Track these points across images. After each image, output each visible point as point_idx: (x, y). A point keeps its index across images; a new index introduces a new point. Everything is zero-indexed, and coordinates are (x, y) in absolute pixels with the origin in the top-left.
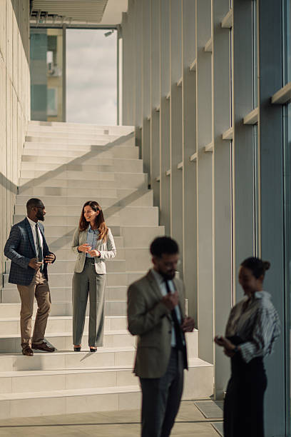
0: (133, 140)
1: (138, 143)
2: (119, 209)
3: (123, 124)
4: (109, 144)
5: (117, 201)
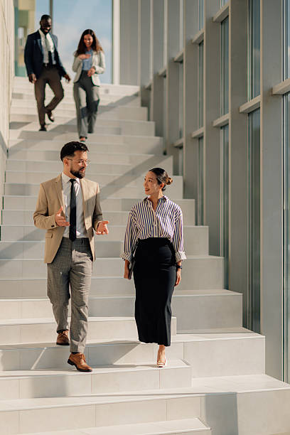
0: (138, 100)
1: (145, 103)
2: (136, 178)
3: (121, 83)
4: (112, 103)
5: (131, 168)
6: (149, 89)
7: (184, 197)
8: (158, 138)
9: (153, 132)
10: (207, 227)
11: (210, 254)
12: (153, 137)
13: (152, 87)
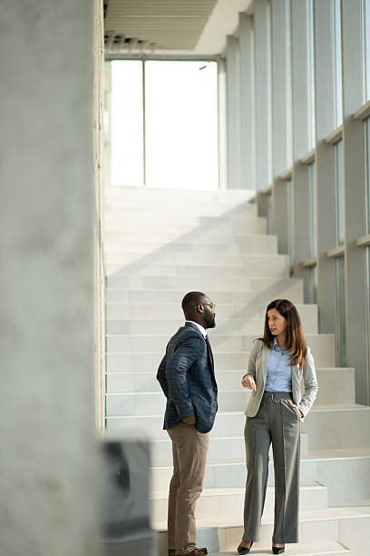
6: (268, 194)
7: (319, 333)
8: (283, 257)
9: (275, 248)
10: (353, 369)
11: (356, 403)
12: (276, 255)
13: (273, 192)
